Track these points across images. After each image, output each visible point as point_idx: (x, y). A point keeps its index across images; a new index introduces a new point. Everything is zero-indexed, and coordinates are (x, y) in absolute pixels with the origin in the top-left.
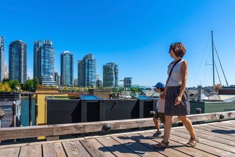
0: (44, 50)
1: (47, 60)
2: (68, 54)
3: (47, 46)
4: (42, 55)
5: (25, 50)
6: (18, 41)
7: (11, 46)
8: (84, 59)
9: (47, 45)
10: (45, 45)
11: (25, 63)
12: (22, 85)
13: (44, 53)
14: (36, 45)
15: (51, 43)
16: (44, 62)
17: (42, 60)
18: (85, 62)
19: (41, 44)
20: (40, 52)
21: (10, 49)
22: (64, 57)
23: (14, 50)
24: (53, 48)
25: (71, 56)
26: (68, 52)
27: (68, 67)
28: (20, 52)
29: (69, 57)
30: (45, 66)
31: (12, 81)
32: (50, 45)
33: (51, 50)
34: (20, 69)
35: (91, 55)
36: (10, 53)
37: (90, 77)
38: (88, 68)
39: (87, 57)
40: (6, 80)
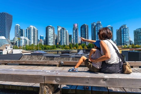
0: (97, 27)
4: (96, 30)
5: (88, 28)
6: (84, 25)
7: (81, 27)
8: (120, 29)
9: (98, 24)
10: (97, 24)
11: (88, 35)
12: (87, 46)
13: (97, 28)
14: (93, 25)
15: (101, 23)
18: (121, 30)
19: (95, 24)
20: (95, 28)
21: (81, 29)
23: (83, 29)
24: (101, 25)
25: (112, 28)
26: (110, 26)
28: (85, 30)
31: (83, 44)
32: (100, 24)
35: (125, 25)
36: (81, 31)
37: (125, 39)
38: (123, 33)
39: (122, 27)
40: (79, 44)
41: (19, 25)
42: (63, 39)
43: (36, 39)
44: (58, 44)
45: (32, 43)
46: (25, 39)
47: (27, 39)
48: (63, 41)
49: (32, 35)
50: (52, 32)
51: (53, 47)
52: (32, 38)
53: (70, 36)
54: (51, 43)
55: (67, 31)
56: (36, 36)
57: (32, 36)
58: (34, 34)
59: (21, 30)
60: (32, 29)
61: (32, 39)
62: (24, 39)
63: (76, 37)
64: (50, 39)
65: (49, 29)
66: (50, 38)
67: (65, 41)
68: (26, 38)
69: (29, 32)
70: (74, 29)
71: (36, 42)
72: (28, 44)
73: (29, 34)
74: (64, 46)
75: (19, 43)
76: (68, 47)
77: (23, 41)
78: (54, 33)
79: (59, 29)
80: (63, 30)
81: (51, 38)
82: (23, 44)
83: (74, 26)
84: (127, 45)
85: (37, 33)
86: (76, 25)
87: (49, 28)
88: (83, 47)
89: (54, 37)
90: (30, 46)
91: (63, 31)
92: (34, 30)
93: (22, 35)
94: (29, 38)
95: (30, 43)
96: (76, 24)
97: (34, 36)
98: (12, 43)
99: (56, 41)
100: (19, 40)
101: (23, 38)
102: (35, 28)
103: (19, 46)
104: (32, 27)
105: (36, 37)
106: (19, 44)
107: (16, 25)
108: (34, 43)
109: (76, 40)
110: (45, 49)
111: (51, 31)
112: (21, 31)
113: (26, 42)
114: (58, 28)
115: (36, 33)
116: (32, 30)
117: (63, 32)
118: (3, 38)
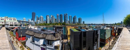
1: (66, 18)
3: (66, 14)
5: (62, 16)
7: (60, 15)
11: (62, 19)
12: (62, 24)
14: (64, 15)
18: (74, 18)
19: (65, 14)
25: (71, 16)
36: (60, 17)
37: (75, 21)
39: (75, 16)
40: (59, 23)
44: (51, 23)
51: (49, 24)
53: (56, 19)
54: (48, 22)
58: (42, 19)
63: (58, 20)
64: (48, 21)
67: (54, 22)
70: (57, 16)
72: (40, 23)
73: (40, 19)
74: (53, 23)
76: (54, 24)
79: (51, 16)
83: (57, 15)
88: (60, 24)
89: (49, 20)
90: (41, 24)
93: (38, 20)
94: (40, 21)
95: (41, 22)
97: (42, 20)
98: (35, 23)
99: (50, 21)
100: (37, 21)
101: (38, 21)
104: (41, 16)
106: (37, 23)
108: (42, 22)
109: (58, 21)
110: (46, 25)
111: (48, 17)
112: (38, 18)
113: (39, 22)
117: (53, 18)
118: (33, 21)
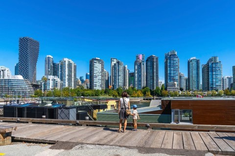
0: (170, 60)
1: (172, 69)
2: (194, 60)
4: (168, 65)
5: (157, 62)
6: (152, 56)
7: (147, 61)
8: (208, 63)
9: (172, 55)
10: (170, 56)
11: (157, 73)
13: (170, 63)
15: (176, 53)
16: (170, 70)
17: (168, 69)
18: (209, 65)
22: (191, 63)
23: (149, 64)
24: (177, 57)
25: (198, 62)
26: (194, 58)
27: (195, 72)
28: (153, 65)
29: (195, 63)
30: (170, 74)
32: (175, 55)
33: (176, 59)
34: (153, 79)
35: (215, 58)
37: (214, 81)
38: (212, 71)
39: (211, 60)
41: (52, 57)
42: (119, 79)
43: (73, 79)
45: (67, 86)
46: (54, 80)
47: (58, 80)
48: (119, 84)
49: (67, 73)
50: (100, 68)
52: (67, 77)
53: (132, 75)
55: (126, 66)
56: (73, 74)
57: (66, 75)
58: (70, 71)
59: (54, 64)
60: (67, 63)
61: (66, 79)
62: (52, 80)
63: (140, 76)
64: (95, 80)
65: (95, 64)
66: (96, 77)
68: (56, 79)
69: (61, 68)
71: (73, 84)
73: (61, 71)
75: (44, 86)
77: (51, 82)
78: (102, 70)
80: (118, 65)
81: (98, 78)
82: (51, 87)
83: (138, 58)
84: (217, 91)
85: (75, 70)
86: (141, 57)
87: (95, 62)
89: (103, 76)
91: (119, 67)
92: (70, 65)
95: (62, 85)
96: (141, 55)
97: (70, 76)
100: (45, 81)
101: (51, 77)
102: (71, 62)
103: (44, 90)
104: (66, 60)
105: (73, 76)
106: (44, 88)
107: (47, 56)
109: (140, 81)
111: (98, 67)
113: (55, 84)
114: (111, 61)
115: (73, 70)
116: (66, 65)
117: (119, 69)
118: (20, 77)
